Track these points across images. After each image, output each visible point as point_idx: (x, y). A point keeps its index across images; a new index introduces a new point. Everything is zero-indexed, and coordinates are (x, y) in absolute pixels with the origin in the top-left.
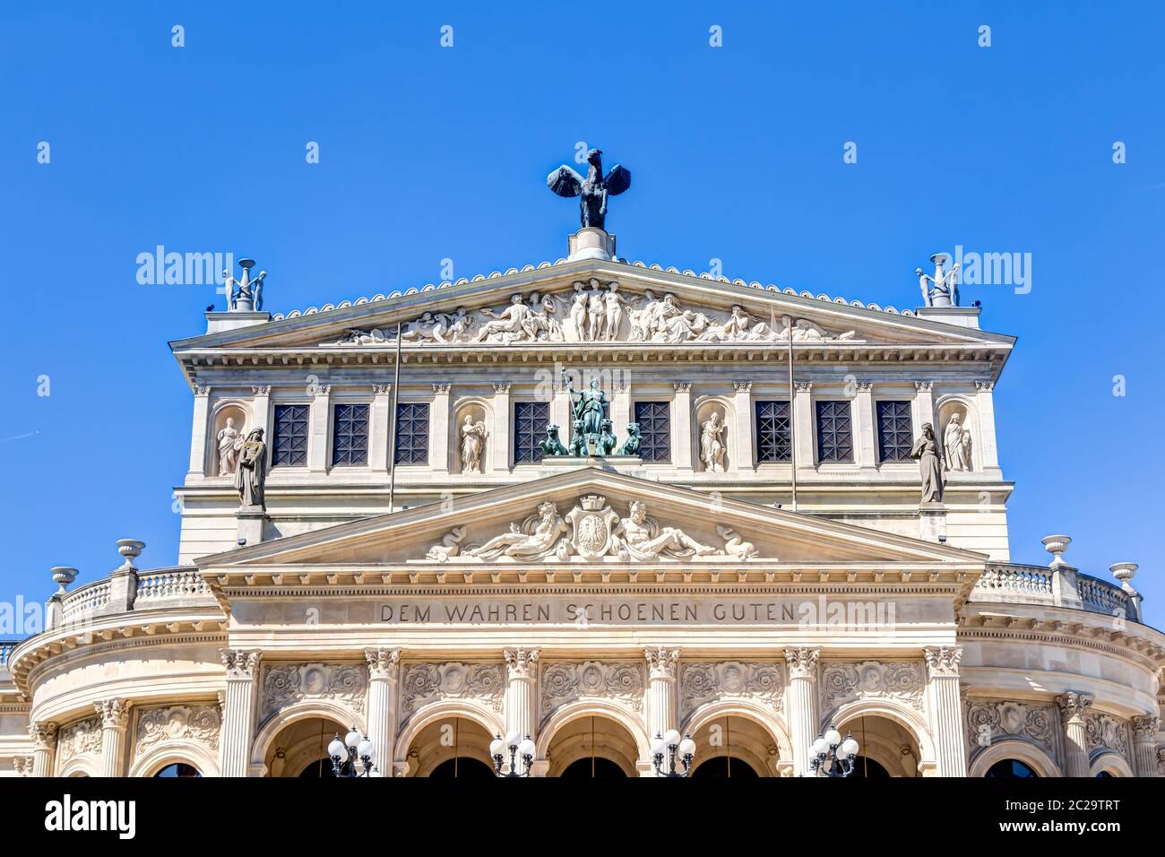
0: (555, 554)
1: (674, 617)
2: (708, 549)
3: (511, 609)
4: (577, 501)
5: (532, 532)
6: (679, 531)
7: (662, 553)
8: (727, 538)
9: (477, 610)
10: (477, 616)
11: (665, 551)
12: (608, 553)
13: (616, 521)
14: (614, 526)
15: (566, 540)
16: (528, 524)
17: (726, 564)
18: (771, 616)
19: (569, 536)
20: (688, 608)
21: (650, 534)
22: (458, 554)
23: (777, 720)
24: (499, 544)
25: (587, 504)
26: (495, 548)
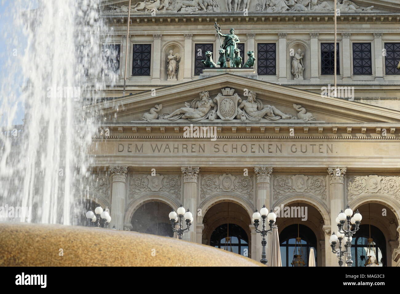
0: (208, 118)
1: (270, 151)
2: (288, 116)
3: (185, 146)
4: (219, 91)
5: (196, 106)
6: (273, 107)
7: (264, 118)
8: (299, 110)
9: (167, 147)
10: (167, 150)
11: (265, 116)
12: (235, 118)
13: (240, 101)
14: (239, 104)
15: (214, 111)
16: (194, 103)
17: (297, 123)
18: (321, 151)
19: (215, 109)
20: (277, 146)
21: (258, 108)
22: (158, 118)
23: (323, 205)
24: (179, 113)
25: (225, 92)
26: (177, 115)
